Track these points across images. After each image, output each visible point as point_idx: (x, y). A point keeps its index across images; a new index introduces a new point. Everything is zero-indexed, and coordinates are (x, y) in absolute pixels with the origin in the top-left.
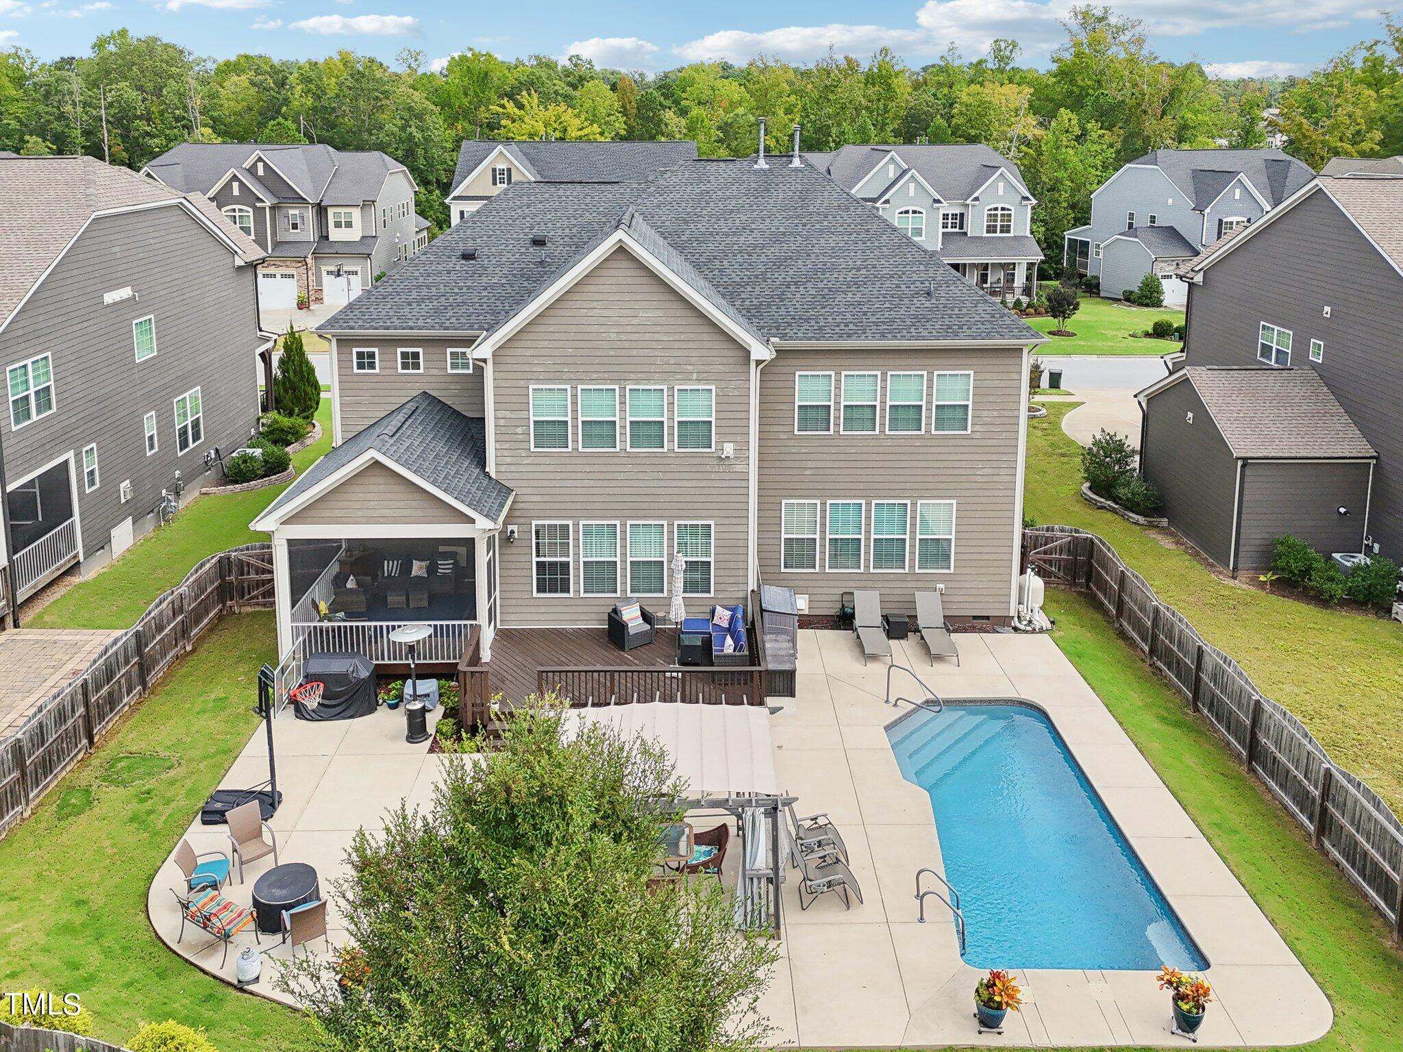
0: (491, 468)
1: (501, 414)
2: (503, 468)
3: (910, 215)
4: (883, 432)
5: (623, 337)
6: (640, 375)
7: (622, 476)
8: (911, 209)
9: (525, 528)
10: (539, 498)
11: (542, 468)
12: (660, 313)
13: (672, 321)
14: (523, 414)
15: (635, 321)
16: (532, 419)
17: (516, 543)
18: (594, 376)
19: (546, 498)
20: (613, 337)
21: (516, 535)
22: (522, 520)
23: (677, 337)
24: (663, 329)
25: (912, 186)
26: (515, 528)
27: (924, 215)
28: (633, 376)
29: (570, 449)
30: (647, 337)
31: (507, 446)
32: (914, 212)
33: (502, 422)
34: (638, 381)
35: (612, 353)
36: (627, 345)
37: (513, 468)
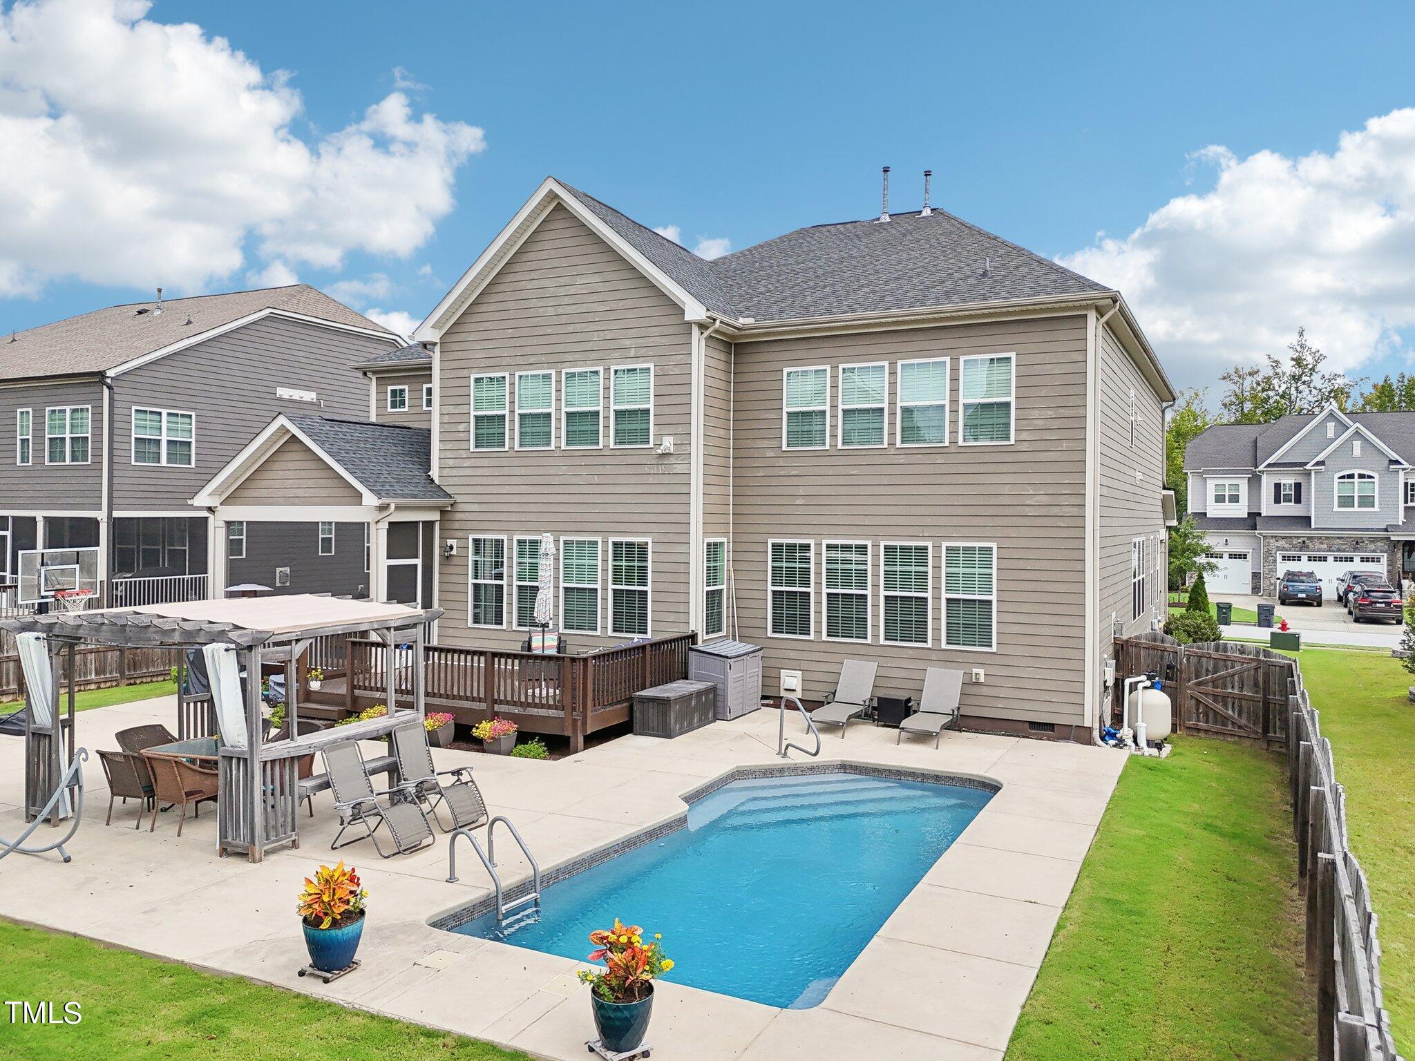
0: (434, 473)
1: (446, 409)
2: (446, 472)
3: (1356, 480)
4: (891, 444)
5: (561, 311)
6: (577, 356)
7: (556, 480)
8: (1356, 472)
9: (462, 543)
10: (476, 508)
11: (479, 472)
12: (597, 278)
13: (608, 286)
14: (463, 409)
15: (572, 290)
16: (473, 413)
17: (455, 561)
18: (532, 360)
19: (484, 508)
20: (551, 311)
21: (454, 552)
22: (460, 534)
23: (614, 305)
24: (601, 297)
25: (1357, 444)
26: (453, 542)
27: (1376, 480)
28: (569, 357)
29: (507, 449)
30: (584, 308)
31: (449, 446)
32: (1361, 476)
33: (446, 419)
34: (574, 363)
35: (549, 331)
36: (563, 320)
37: (455, 472)
